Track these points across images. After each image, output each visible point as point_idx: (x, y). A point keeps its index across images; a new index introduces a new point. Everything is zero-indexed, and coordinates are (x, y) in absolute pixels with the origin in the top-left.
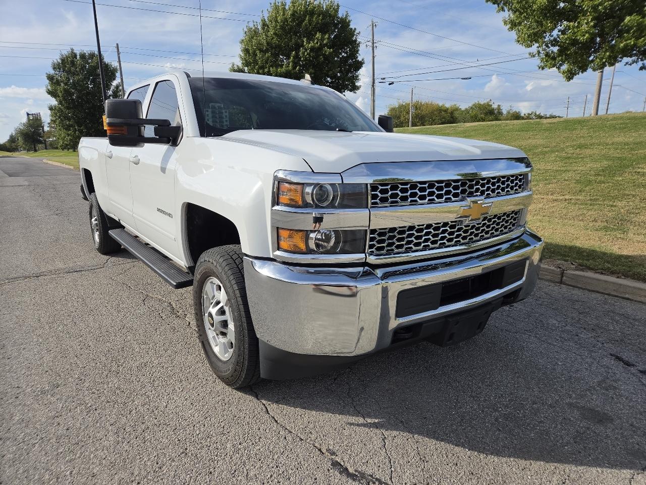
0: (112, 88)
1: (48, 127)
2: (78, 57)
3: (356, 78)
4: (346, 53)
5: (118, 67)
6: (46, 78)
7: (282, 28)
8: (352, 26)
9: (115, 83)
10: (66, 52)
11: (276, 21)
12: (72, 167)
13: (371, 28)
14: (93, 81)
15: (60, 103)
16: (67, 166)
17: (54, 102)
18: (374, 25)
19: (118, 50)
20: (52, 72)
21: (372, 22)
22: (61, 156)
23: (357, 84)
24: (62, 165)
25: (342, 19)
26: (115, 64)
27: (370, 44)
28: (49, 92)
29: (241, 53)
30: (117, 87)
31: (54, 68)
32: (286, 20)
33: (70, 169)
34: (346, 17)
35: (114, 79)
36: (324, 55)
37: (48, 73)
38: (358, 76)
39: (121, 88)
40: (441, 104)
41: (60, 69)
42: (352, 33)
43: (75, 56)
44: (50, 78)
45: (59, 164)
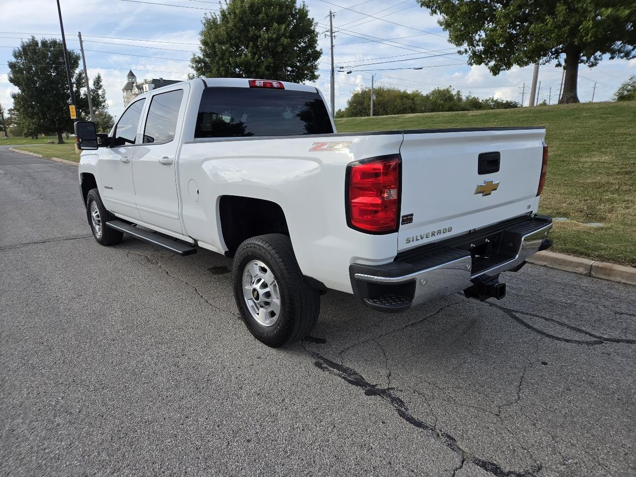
0: (75, 76)
1: (8, 114)
2: (40, 45)
3: (315, 68)
4: (305, 43)
5: (81, 55)
6: (8, 66)
7: (241, 19)
8: (310, 16)
9: (77, 71)
10: (27, 39)
11: (235, 13)
12: (41, 156)
13: (329, 18)
14: (56, 69)
15: (23, 91)
16: (35, 155)
17: (17, 90)
18: (332, 15)
19: (80, 38)
20: (14, 60)
21: (331, 12)
22: (24, 144)
23: (316, 73)
24: (30, 153)
25: (300, 10)
26: (77, 52)
27: (329, 33)
28: (11, 80)
29: (201, 46)
30: (80, 75)
31: (16, 56)
32: (244, 12)
33: (39, 158)
34: (303, 8)
35: (77, 67)
36: (282, 45)
37: (10, 61)
38: (316, 66)
39: (84, 75)
40: (402, 91)
41: (22, 58)
42: (310, 22)
43: (37, 44)
44: (12, 66)
45: (27, 152)
